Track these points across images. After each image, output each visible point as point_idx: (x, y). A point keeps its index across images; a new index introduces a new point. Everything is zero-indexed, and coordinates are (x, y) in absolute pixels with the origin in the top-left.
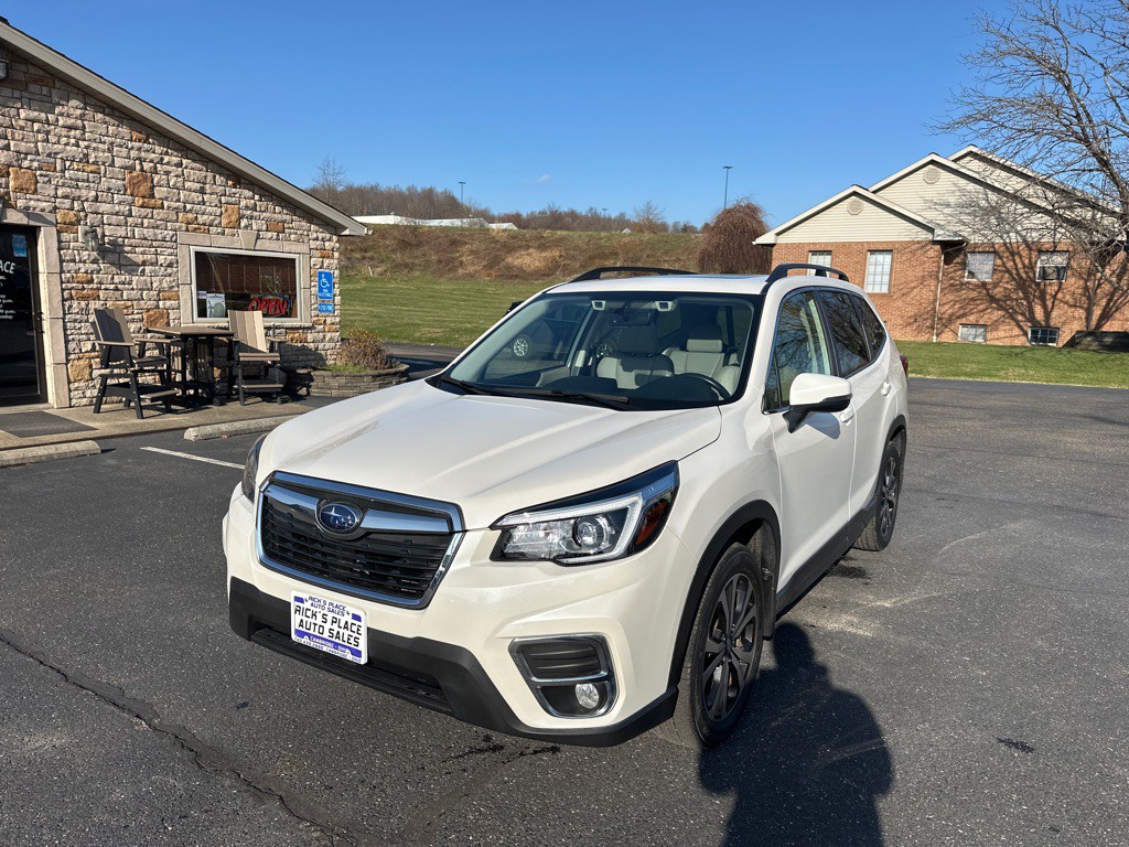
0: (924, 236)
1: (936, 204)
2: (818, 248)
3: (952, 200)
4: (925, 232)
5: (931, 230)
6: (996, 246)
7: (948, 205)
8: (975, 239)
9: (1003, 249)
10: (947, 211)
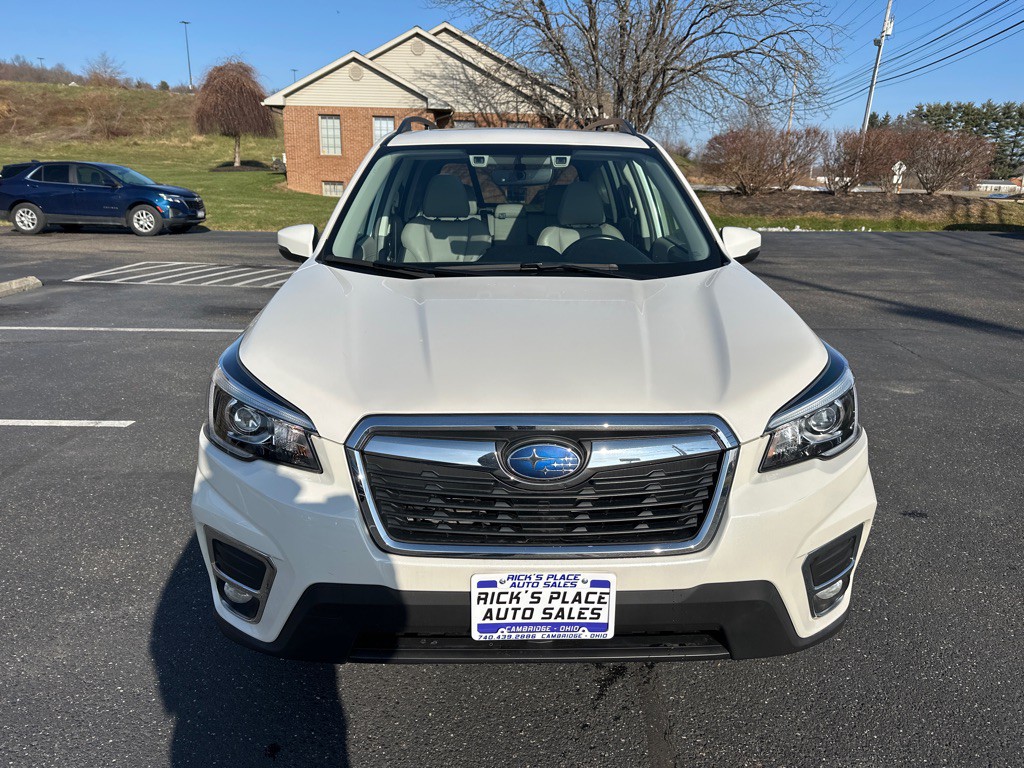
0: (419, 104)
1: (425, 75)
2: (326, 112)
3: (437, 72)
4: (420, 101)
5: (425, 99)
6: (476, 116)
7: (435, 77)
8: (460, 109)
9: (481, 119)
10: (434, 81)
